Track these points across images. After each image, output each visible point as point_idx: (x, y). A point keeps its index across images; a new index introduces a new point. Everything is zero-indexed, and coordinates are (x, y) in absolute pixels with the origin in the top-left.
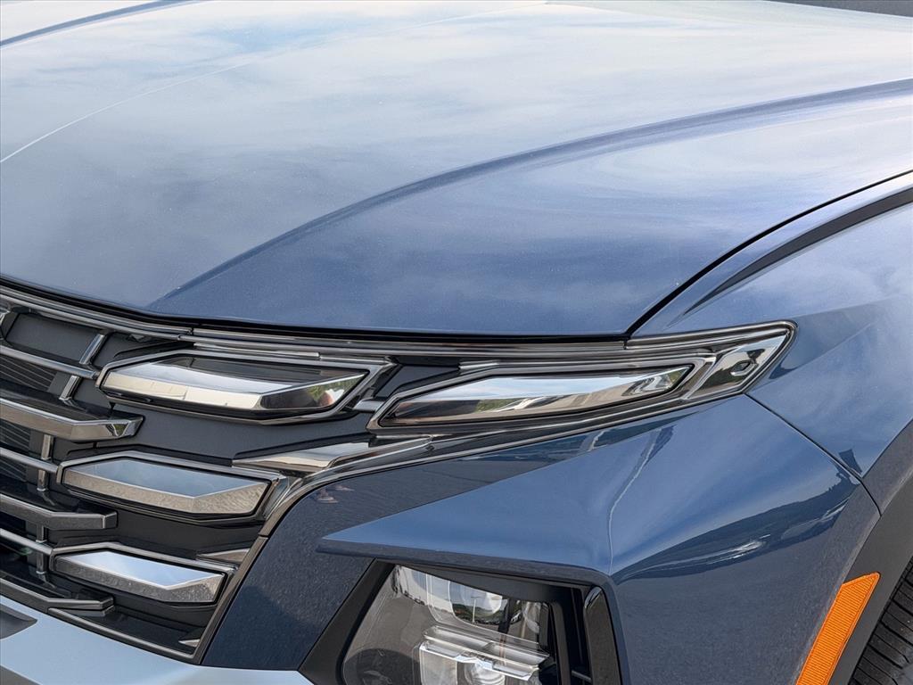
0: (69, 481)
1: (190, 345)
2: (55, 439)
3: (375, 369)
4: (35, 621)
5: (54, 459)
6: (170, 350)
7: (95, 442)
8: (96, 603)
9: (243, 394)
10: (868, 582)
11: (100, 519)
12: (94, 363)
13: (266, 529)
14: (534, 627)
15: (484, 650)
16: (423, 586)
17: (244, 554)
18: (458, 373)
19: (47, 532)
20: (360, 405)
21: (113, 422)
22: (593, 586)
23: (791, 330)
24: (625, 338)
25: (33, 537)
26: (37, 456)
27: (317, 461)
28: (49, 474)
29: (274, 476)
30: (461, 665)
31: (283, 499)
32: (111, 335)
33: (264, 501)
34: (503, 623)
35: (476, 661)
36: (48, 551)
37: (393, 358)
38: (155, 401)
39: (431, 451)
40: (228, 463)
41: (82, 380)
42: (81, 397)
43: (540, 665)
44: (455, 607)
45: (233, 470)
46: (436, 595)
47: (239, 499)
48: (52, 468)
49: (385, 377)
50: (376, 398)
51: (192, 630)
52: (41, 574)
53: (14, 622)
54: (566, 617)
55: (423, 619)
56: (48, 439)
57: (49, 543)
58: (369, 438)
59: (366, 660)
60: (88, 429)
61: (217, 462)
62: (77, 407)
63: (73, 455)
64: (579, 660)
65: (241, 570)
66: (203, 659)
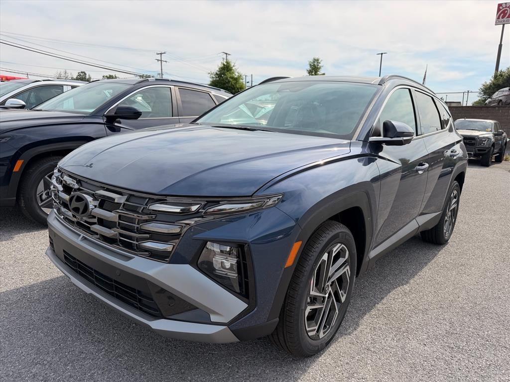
0: (142, 228)
1: (166, 200)
2: (139, 220)
3: (203, 203)
4: (134, 257)
5: (138, 224)
6: (162, 201)
7: (147, 220)
8: (147, 253)
9: (177, 209)
10: (300, 243)
11: (148, 235)
12: (146, 205)
13: (182, 235)
14: (235, 253)
15: (226, 258)
16: (214, 247)
17: (177, 241)
18: (219, 204)
19: (136, 239)
20: (200, 211)
21: (150, 216)
22: (246, 243)
23: (283, 194)
24: (251, 196)
25: (134, 241)
26: (135, 224)
27: (192, 222)
28: (137, 227)
29: (183, 225)
30: (222, 262)
31: (185, 229)
32: (150, 199)
33: (181, 231)
34: (229, 253)
35: (224, 261)
36: (137, 243)
37: (206, 201)
38: (159, 211)
39: (214, 219)
40: (174, 223)
41: (144, 208)
42: (144, 211)
44: (221, 250)
45: (176, 224)
46: (216, 248)
47: (176, 230)
48: (138, 226)
49: (205, 205)
50: (203, 209)
51: (167, 257)
52: (135, 248)
53: (130, 258)
54: (241, 250)
55: (214, 253)
56: (137, 220)
57: (137, 241)
58: (202, 217)
59: (203, 262)
60: (145, 217)
61: (172, 223)
62: (143, 213)
63: (142, 223)
64: (244, 258)
65: (177, 244)
66: (169, 263)
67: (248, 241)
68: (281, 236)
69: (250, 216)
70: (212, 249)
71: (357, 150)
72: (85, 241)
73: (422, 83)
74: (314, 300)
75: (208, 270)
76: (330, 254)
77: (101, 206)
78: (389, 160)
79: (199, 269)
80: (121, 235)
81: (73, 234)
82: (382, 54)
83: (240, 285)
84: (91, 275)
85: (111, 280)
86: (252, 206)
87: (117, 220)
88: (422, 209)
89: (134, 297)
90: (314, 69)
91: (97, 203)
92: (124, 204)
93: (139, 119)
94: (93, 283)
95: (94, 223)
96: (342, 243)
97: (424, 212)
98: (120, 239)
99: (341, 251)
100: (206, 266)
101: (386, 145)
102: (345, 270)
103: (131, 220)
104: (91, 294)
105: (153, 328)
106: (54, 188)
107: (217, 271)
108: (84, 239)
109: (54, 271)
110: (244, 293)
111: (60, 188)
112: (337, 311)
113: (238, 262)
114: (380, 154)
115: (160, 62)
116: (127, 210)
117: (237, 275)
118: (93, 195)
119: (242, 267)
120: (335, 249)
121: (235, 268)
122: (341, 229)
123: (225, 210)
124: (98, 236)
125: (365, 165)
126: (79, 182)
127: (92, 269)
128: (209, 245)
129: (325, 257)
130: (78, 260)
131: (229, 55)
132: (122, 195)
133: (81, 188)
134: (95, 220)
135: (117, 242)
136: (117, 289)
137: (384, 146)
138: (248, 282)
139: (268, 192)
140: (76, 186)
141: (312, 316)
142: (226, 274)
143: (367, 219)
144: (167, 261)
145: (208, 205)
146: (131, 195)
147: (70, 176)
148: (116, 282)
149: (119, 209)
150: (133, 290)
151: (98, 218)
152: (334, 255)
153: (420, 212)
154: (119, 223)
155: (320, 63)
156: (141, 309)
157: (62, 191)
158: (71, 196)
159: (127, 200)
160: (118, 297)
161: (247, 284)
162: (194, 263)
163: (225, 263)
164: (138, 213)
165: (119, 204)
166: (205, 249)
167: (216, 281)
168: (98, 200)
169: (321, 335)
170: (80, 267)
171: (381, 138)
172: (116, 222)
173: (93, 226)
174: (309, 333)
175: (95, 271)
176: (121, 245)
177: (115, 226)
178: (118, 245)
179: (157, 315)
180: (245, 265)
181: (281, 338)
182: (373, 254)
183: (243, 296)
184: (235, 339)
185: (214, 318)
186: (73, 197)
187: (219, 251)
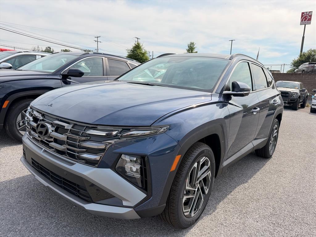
0: (81, 145)
1: (97, 128)
2: (79, 140)
3: (120, 130)
4: (76, 164)
5: (79, 143)
6: (94, 128)
7: (84, 140)
8: (84, 161)
9: (104, 134)
10: (180, 156)
11: (85, 150)
12: (84, 130)
13: (106, 150)
14: (139, 162)
15: (134, 165)
16: (126, 158)
17: (103, 154)
18: (130, 130)
19: (78, 152)
20: (118, 135)
21: (87, 137)
22: (146, 156)
23: (170, 125)
24: (150, 126)
25: (76, 153)
26: (77, 142)
27: (112, 142)
29: (107, 143)
30: (131, 167)
31: (108, 146)
32: (87, 127)
33: (106, 147)
34: (136, 162)
35: (132, 167)
36: (78, 155)
37: (122, 129)
38: (92, 134)
39: (127, 140)
40: (101, 142)
41: (83, 132)
42: (82, 135)
43: (140, 167)
44: (130, 160)
45: (102, 143)
46: (127, 158)
47: (102, 146)
48: (79, 144)
49: (121, 131)
50: (120, 134)
51: (97, 164)
52: (77, 158)
53: (73, 164)
54: (143, 160)
55: (126, 162)
56: (78, 140)
57: (78, 154)
58: (119, 139)
59: (119, 167)
60: (84, 138)
61: (100, 142)
62: (82, 136)
63: (81, 142)
64: (145, 166)
65: (103, 156)
66: (98, 167)
67: (147, 154)
68: (169, 151)
69: (149, 138)
70: (125, 159)
71: (216, 99)
72: (45, 153)
73: (256, 59)
74: (188, 192)
75: (122, 172)
76: (198, 163)
77: (56, 131)
78: (235, 106)
79: (117, 172)
80: (68, 149)
81: (39, 148)
82: (232, 40)
83: (142, 182)
84: (49, 174)
85: (61, 178)
86: (151, 132)
87: (66, 140)
88: (256, 136)
89: (75, 189)
90: (191, 49)
91: (54, 129)
92: (71, 130)
93: (82, 77)
94: (49, 179)
95: (52, 142)
96: (206, 156)
97: (257, 138)
98: (67, 152)
99: (205, 162)
100: (121, 170)
101: (233, 96)
102: (208, 173)
103: (75, 140)
104: (48, 187)
105: (86, 208)
106: (27, 118)
107: (128, 173)
108: (45, 151)
109: (25, 171)
110: (144, 188)
111: (31, 119)
112: (203, 200)
113: (141, 168)
114: (230, 102)
115: (97, 42)
116: (72, 133)
117: (140, 176)
118: (51, 124)
119: (143, 171)
120: (201, 160)
121: (139, 171)
122: (205, 148)
123: (134, 134)
124: (54, 150)
125: (220, 108)
126: (43, 115)
127: (49, 170)
128: (123, 156)
129: (196, 165)
130: (40, 165)
131: (139, 39)
132: (70, 124)
133: (44, 119)
134: (52, 140)
135: (65, 154)
136: (64, 183)
137: (232, 97)
138: (147, 180)
139: (161, 124)
140: (41, 118)
141: (187, 203)
142: (133, 175)
143: (222, 142)
144: (96, 166)
145: (123, 131)
146: (75, 124)
147: (38, 112)
148: (64, 179)
149: (67, 133)
150: (75, 184)
151: (54, 138)
152: (201, 163)
153: (255, 137)
154: (67, 141)
155: (194, 45)
156: (79, 196)
157: (32, 121)
158: (38, 124)
159: (72, 127)
160: (65, 189)
161: (146, 181)
162: (113, 168)
163: (133, 168)
164: (79, 135)
165: (68, 130)
166: (120, 159)
167: (127, 179)
168: (55, 127)
169: (193, 215)
170: (41, 169)
171: (231, 92)
172: (65, 141)
173: (50, 143)
174: (185, 214)
175: (51, 171)
176: (67, 155)
177: (65, 144)
178: (66, 155)
179: (89, 200)
180: (145, 169)
181: (167, 217)
182: (225, 163)
183: (144, 189)
184: (138, 217)
185: (125, 203)
186: (39, 125)
187: (129, 160)
